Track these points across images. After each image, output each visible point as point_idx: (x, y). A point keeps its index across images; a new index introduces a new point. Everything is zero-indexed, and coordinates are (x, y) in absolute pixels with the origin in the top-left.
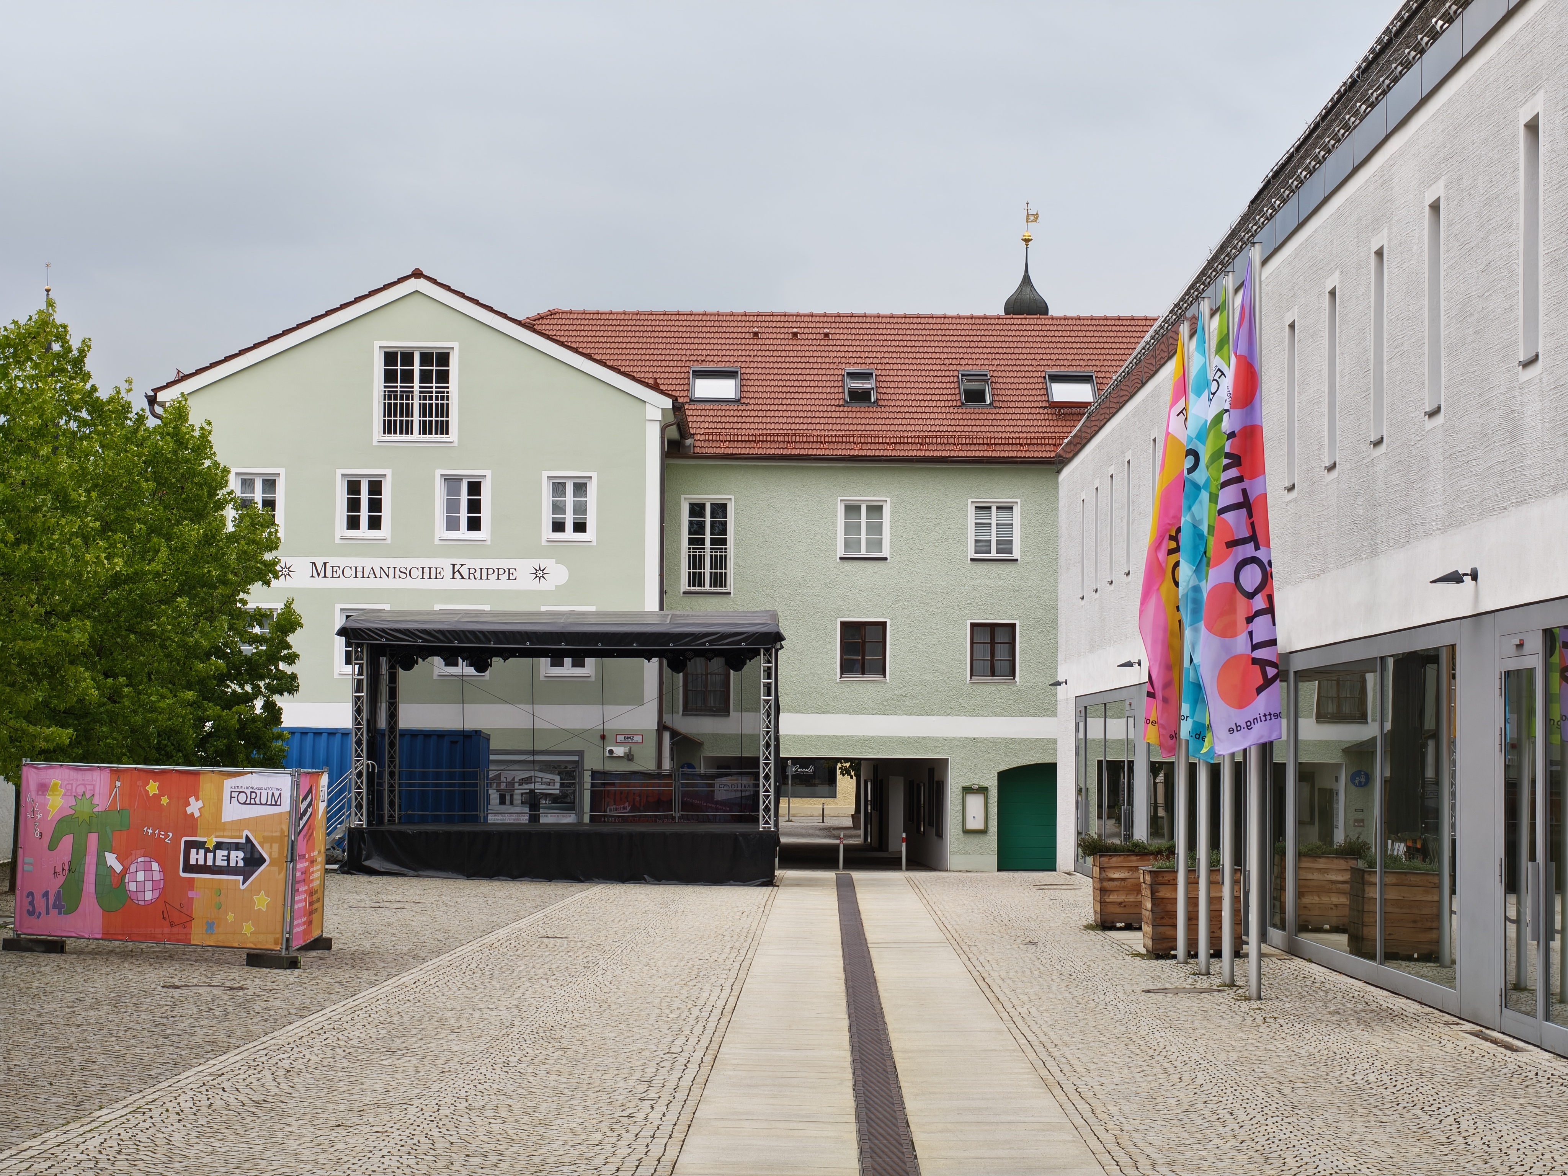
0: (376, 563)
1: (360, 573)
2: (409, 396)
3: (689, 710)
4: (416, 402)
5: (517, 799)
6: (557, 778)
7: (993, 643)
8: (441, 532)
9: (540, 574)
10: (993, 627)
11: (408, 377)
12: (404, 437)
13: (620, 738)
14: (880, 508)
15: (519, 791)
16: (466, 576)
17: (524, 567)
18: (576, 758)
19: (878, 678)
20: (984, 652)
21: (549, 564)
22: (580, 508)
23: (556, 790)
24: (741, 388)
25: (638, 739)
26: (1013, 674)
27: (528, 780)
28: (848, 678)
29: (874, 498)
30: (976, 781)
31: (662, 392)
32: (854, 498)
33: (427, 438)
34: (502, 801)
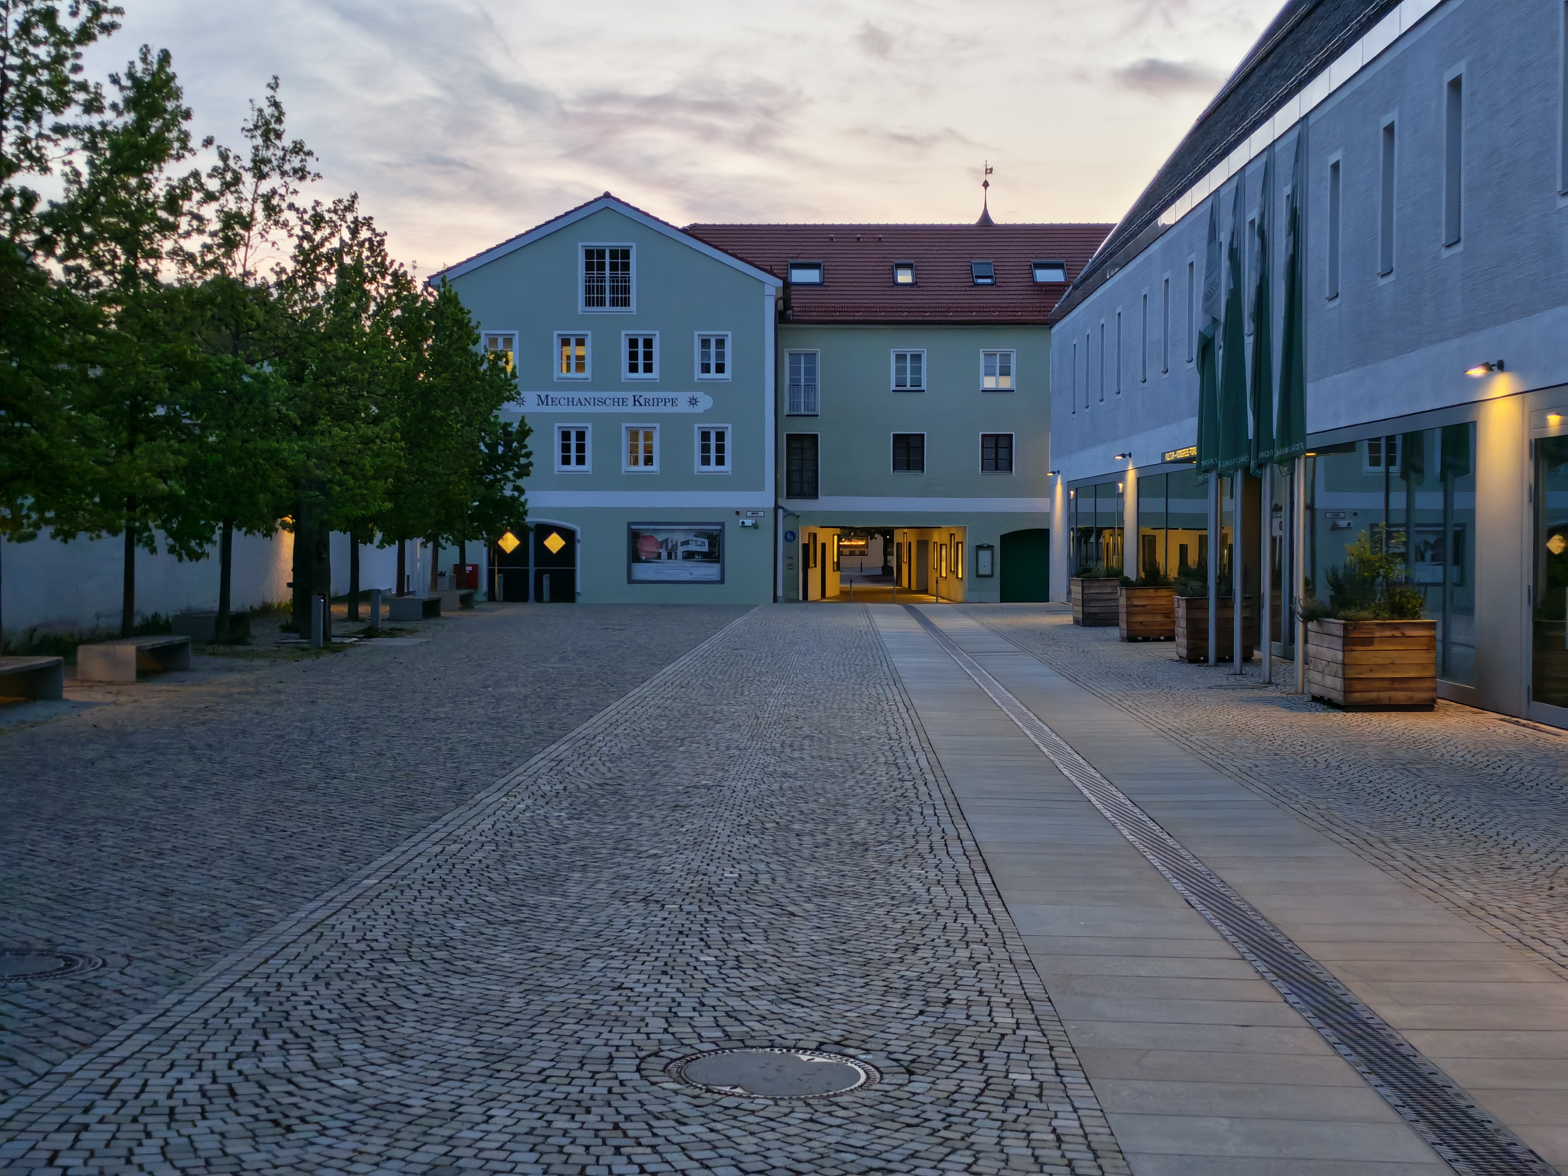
0: (582, 395)
1: (570, 401)
2: (602, 279)
3: (790, 495)
4: (607, 285)
5: (680, 555)
6: (706, 541)
7: (997, 447)
8: (625, 374)
9: (693, 402)
10: (997, 437)
11: (602, 266)
12: (600, 309)
13: (749, 514)
14: (920, 356)
15: (681, 550)
16: (643, 403)
17: (683, 397)
18: (719, 527)
19: (917, 472)
20: (991, 454)
21: (699, 395)
22: (720, 355)
23: (706, 549)
24: (823, 276)
25: (761, 514)
26: (1011, 470)
27: (686, 543)
28: (898, 473)
29: (915, 350)
30: (985, 542)
31: (775, 275)
32: (901, 350)
33: (616, 309)
34: (669, 557)
